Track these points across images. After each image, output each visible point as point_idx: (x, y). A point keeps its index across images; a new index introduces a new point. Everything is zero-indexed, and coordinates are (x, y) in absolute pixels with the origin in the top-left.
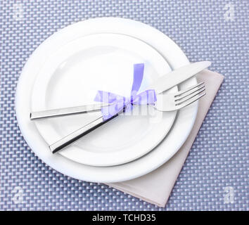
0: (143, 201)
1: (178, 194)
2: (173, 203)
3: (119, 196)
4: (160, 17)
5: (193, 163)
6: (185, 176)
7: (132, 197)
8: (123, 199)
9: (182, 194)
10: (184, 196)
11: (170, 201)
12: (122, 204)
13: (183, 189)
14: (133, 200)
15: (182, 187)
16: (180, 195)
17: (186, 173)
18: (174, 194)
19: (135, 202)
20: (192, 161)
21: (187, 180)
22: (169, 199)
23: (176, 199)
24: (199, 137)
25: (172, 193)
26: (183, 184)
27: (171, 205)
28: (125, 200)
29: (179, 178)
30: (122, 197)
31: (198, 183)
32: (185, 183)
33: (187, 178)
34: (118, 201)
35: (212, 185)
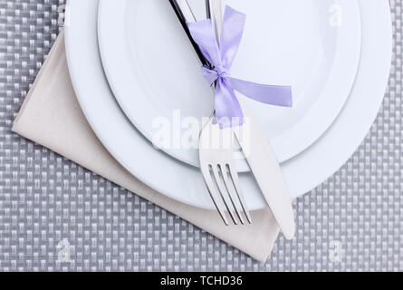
0: (27, 89)
1: (38, 158)
2: (21, 147)
3: (42, 46)
4: (387, 148)
5: (98, 192)
6: (73, 174)
7: (37, 70)
8: (35, 52)
9: (37, 166)
10: (33, 169)
11: (23, 143)
12: (25, 49)
13: (47, 170)
14: (32, 71)
15: (52, 167)
16: (35, 162)
17: (78, 178)
18: (37, 152)
19: (28, 75)
20: (102, 189)
21: (64, 177)
22: (28, 140)
23: (28, 155)
24: (148, 207)
25: (40, 147)
26: (57, 170)
27: (16, 144)
28: (32, 56)
29: (70, 162)
30: (39, 50)
31: (57, 199)
32: (59, 174)
33: (69, 178)
34: (32, 42)
35: (51, 225)
